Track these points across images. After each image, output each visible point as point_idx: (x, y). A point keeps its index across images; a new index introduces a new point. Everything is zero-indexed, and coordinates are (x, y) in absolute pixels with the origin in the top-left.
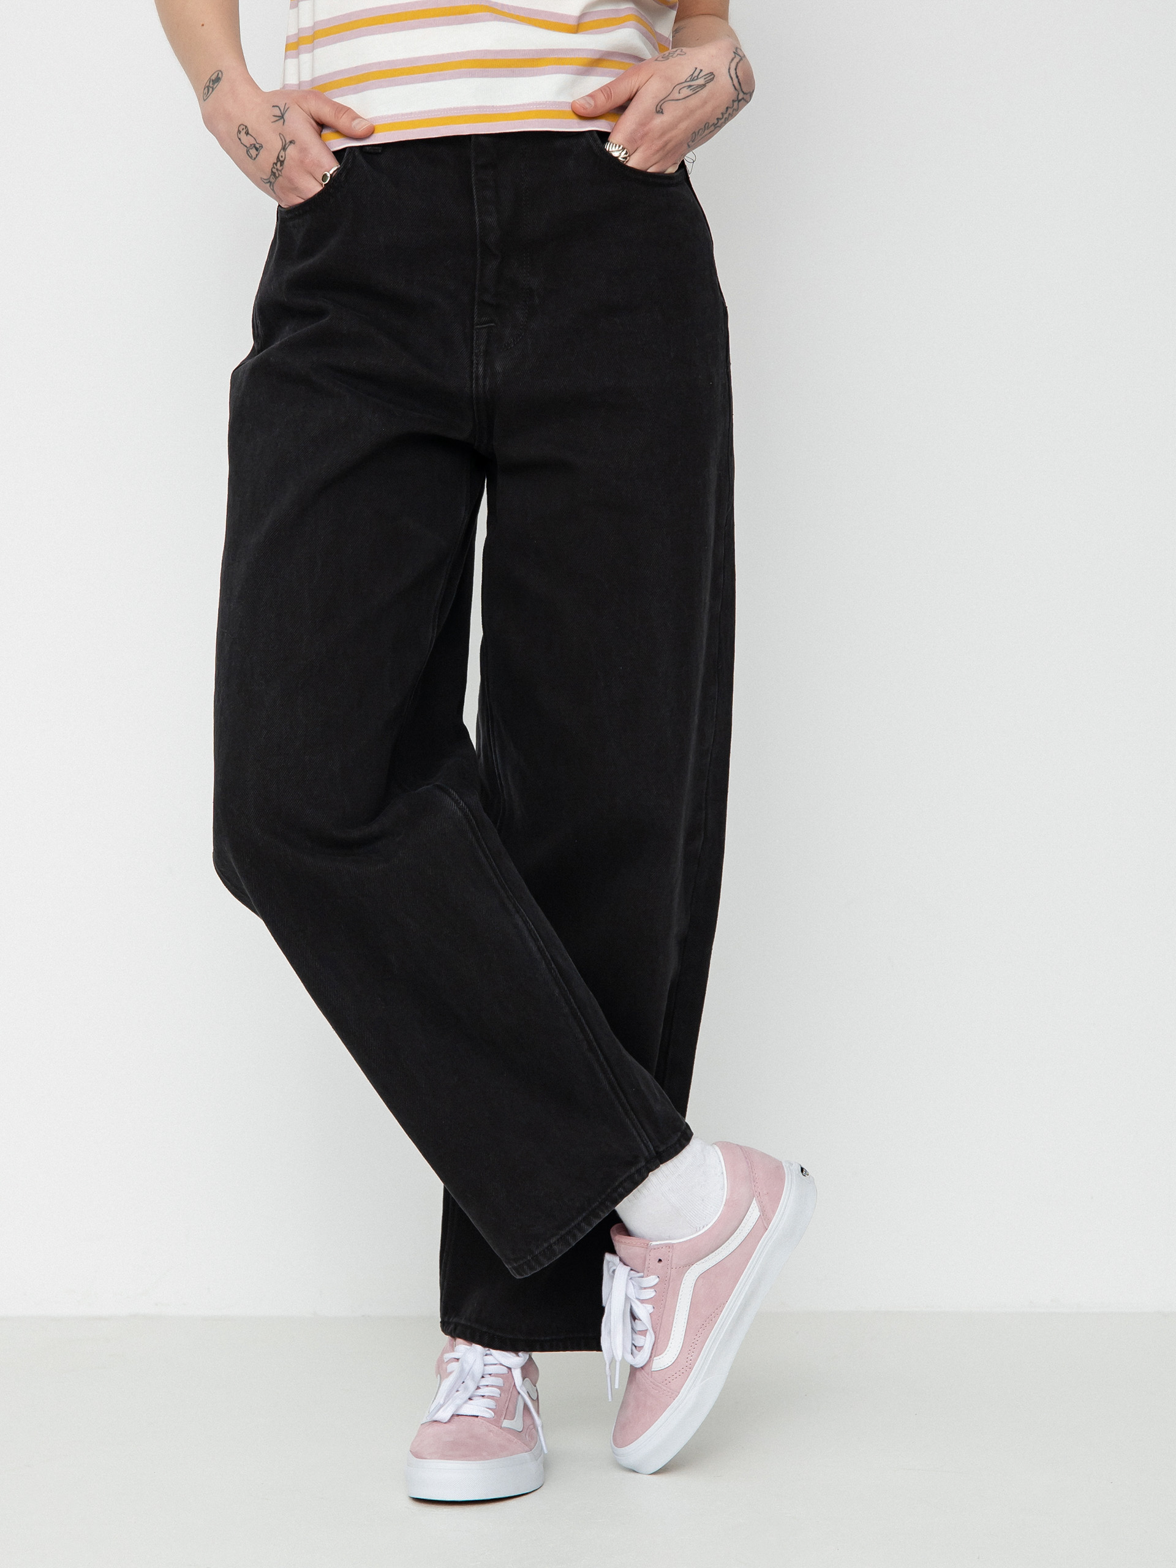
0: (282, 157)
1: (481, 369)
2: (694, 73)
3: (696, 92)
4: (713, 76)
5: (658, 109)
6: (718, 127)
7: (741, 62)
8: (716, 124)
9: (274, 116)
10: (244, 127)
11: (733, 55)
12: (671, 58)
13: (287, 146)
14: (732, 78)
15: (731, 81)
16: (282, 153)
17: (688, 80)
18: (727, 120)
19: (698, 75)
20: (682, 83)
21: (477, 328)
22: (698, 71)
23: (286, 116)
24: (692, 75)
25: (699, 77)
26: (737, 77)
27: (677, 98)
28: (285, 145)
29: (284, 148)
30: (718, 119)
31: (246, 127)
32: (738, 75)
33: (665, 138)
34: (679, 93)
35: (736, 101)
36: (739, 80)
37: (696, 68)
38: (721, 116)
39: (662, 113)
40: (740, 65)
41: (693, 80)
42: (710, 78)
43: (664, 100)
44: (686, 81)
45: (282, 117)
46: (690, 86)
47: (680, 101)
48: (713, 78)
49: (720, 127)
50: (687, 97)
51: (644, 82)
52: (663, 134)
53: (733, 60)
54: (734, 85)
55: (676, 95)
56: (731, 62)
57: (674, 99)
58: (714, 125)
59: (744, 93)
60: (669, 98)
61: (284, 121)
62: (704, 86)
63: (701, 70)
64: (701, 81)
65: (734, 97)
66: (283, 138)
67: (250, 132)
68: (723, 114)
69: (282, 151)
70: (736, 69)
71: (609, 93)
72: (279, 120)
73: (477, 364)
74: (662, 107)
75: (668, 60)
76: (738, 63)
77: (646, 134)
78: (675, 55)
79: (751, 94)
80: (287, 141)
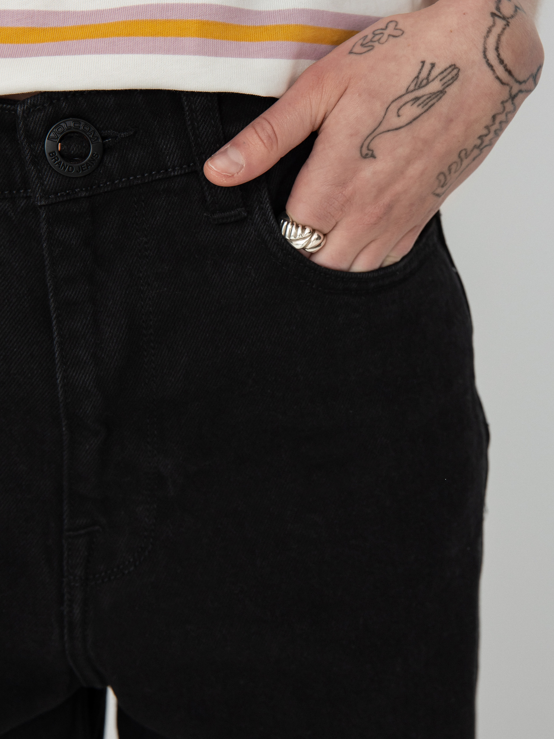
2: (420, 73)
3: (430, 107)
4: (455, 71)
5: (365, 151)
6: (486, 146)
7: (508, 30)
8: (479, 146)
11: (489, 21)
12: (376, 44)
14: (490, 66)
15: (490, 73)
17: (412, 88)
18: (498, 133)
19: (429, 74)
20: (401, 97)
21: (69, 536)
22: (427, 67)
24: (417, 77)
25: (431, 78)
26: (502, 62)
27: (395, 126)
30: (481, 137)
32: (503, 56)
33: (386, 199)
34: (399, 116)
35: (507, 101)
36: (505, 67)
37: (423, 62)
38: (485, 132)
39: (373, 156)
40: (504, 39)
41: (420, 87)
42: (450, 77)
43: (373, 134)
44: (408, 92)
46: (417, 99)
47: (402, 130)
48: (457, 75)
49: (491, 144)
50: (415, 119)
51: (331, 109)
52: (381, 190)
53: (489, 31)
54: (498, 78)
55: (394, 121)
56: (487, 36)
57: (391, 128)
58: (476, 147)
59: (520, 83)
60: (381, 129)
62: (442, 92)
63: (433, 65)
64: (435, 86)
65: (505, 95)
68: (487, 127)
70: (497, 49)
71: (273, 136)
74: (372, 146)
75: (372, 53)
76: (499, 36)
77: (348, 201)
78: (383, 39)
79: (535, 77)
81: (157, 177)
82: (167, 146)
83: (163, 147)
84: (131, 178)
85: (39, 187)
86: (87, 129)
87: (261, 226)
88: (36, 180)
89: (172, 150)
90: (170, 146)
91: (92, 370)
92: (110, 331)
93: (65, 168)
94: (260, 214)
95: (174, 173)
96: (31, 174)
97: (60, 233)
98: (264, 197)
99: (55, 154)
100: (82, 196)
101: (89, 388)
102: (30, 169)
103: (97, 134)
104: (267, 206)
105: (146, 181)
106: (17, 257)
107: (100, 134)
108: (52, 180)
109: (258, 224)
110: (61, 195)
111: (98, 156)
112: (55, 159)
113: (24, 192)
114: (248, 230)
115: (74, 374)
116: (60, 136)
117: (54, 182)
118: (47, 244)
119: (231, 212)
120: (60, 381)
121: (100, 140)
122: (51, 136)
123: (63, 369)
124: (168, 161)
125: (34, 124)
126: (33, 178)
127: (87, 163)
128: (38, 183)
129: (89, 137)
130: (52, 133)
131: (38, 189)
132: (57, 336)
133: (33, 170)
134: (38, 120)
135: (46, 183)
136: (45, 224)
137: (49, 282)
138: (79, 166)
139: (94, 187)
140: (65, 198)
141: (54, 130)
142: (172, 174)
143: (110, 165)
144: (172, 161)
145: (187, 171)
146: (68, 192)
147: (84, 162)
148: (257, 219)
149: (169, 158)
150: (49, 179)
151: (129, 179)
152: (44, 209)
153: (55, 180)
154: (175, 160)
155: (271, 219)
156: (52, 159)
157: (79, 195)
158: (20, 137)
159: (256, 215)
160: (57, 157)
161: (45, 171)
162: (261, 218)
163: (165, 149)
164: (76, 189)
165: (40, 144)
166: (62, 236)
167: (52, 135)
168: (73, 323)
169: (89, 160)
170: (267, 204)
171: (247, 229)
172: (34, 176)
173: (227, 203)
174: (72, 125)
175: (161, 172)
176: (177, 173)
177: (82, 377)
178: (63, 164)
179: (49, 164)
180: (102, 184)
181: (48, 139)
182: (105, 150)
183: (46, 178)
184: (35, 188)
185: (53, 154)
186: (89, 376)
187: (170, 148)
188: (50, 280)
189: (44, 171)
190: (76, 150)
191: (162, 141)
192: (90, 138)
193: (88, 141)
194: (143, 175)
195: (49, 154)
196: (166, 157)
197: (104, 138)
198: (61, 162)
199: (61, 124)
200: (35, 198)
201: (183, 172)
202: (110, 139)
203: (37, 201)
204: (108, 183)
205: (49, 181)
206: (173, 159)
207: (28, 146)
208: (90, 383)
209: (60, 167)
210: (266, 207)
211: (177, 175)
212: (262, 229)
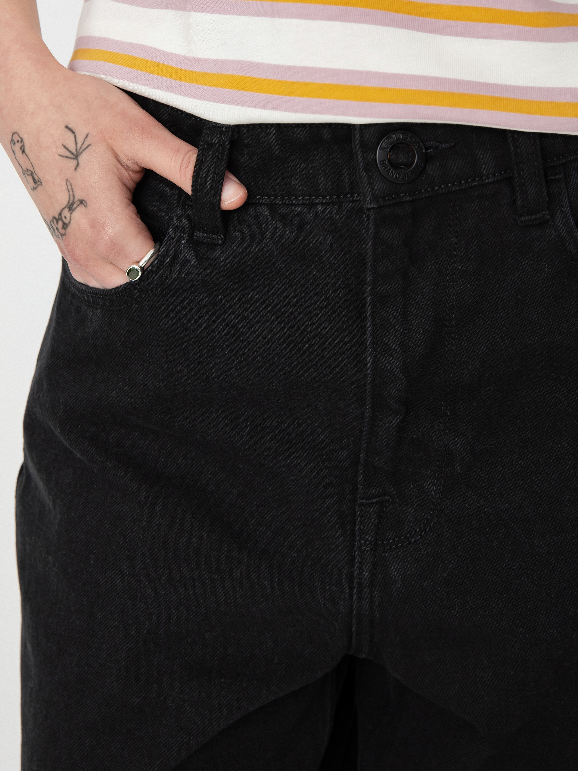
0: (65, 218)
1: (366, 573)
9: (65, 147)
10: (20, 139)
13: (75, 206)
16: (66, 213)
21: (362, 504)
23: (83, 158)
28: (72, 204)
29: (71, 207)
31: (22, 141)
45: (76, 156)
61: (78, 165)
66: (70, 188)
67: (27, 150)
69: (66, 210)
72: (71, 158)
73: (360, 563)
80: (76, 199)
81: (473, 184)
82: (483, 156)
83: (480, 156)
84: (449, 185)
85: (370, 191)
86: (414, 140)
87: (562, 228)
88: (367, 185)
89: (488, 159)
90: (486, 156)
91: (400, 356)
92: (418, 322)
93: (393, 175)
94: (561, 217)
95: (488, 180)
96: (363, 180)
97: (385, 233)
98: (564, 201)
99: (386, 162)
100: (406, 200)
101: (396, 373)
102: (362, 175)
103: (421, 144)
104: (568, 210)
105: (463, 187)
106: (337, 256)
107: (424, 145)
108: (381, 185)
109: (559, 226)
110: (388, 199)
111: (422, 165)
112: (385, 167)
113: (350, 197)
114: (549, 232)
115: (383, 360)
116: (390, 146)
117: (383, 187)
118: (372, 244)
119: (537, 215)
120: (370, 366)
121: (424, 151)
122: (382, 146)
123: (373, 355)
124: (484, 169)
125: (369, 135)
126: (365, 183)
127: (412, 171)
128: (369, 188)
129: (414, 147)
130: (383, 143)
131: (369, 193)
132: (370, 325)
133: (365, 177)
134: (373, 132)
135: (376, 188)
136: (373, 225)
137: (368, 277)
138: (405, 174)
139: (417, 192)
140: (392, 202)
141: (385, 141)
142: (487, 181)
143: (432, 173)
144: (487, 169)
145: (499, 178)
146: (394, 196)
147: (410, 169)
148: (559, 221)
149: (485, 167)
150: (379, 185)
151: (447, 185)
152: (373, 211)
153: (384, 186)
154: (490, 169)
155: (571, 221)
156: (383, 167)
157: (404, 199)
158: (355, 147)
159: (557, 218)
160: (387, 165)
161: (376, 177)
162: (562, 220)
163: (482, 159)
164: (401, 193)
165: (373, 153)
166: (386, 236)
167: (384, 145)
168: (385, 314)
169: (414, 168)
170: (567, 208)
171: (549, 230)
172: (366, 181)
173: (534, 208)
174: (401, 136)
175: (477, 179)
176: (491, 180)
177: (390, 363)
178: (392, 171)
179: (379, 170)
180: (423, 190)
181: (380, 149)
182: (427, 159)
183: (376, 183)
184: (367, 192)
185: (383, 162)
186: (397, 362)
187: (486, 157)
188: (370, 275)
189: (374, 177)
190: (403, 159)
191: (479, 152)
192: (416, 149)
193: (414, 151)
194: (460, 182)
195: (380, 162)
196: (482, 166)
197: (427, 149)
198: (390, 170)
199: (392, 136)
200: (366, 201)
201: (496, 179)
202: (432, 150)
203: (367, 204)
204: (429, 189)
205: (378, 186)
206: (488, 167)
207: (362, 155)
208: (397, 368)
209: (389, 174)
210: (566, 211)
211: (490, 182)
212: (563, 230)
